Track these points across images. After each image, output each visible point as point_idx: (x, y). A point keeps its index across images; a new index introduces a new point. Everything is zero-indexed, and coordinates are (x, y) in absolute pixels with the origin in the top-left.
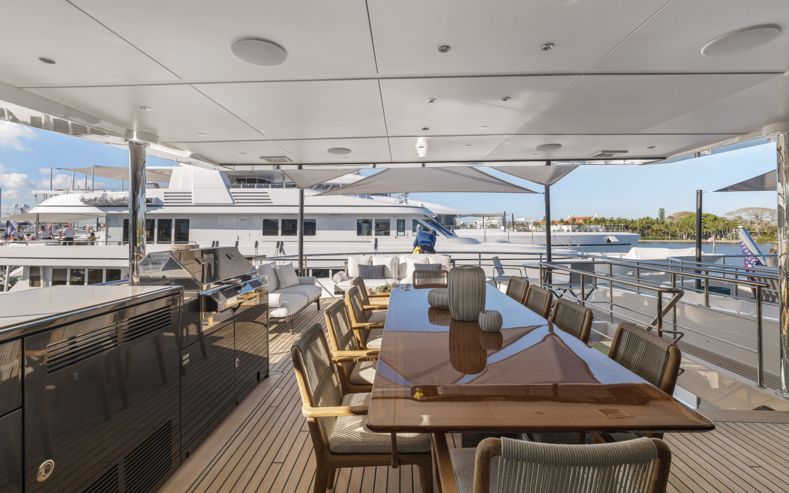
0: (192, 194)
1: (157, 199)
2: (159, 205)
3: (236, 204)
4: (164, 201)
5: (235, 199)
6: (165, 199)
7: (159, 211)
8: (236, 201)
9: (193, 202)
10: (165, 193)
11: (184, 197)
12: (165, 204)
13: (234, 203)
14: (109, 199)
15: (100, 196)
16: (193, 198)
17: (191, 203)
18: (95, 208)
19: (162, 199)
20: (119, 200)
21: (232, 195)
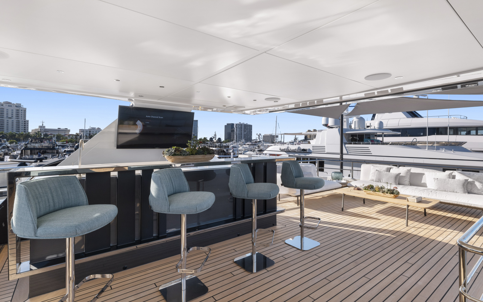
0: (326, 147)
1: (309, 149)
2: (310, 152)
3: (349, 154)
4: (312, 150)
5: (349, 151)
6: (313, 150)
7: (310, 155)
8: (349, 152)
9: (326, 151)
10: (313, 146)
11: (321, 149)
12: (313, 152)
13: (348, 153)
14: (290, 149)
15: (286, 148)
16: (326, 149)
17: (325, 152)
18: (284, 152)
19: (311, 149)
20: (294, 150)
21: (347, 148)
